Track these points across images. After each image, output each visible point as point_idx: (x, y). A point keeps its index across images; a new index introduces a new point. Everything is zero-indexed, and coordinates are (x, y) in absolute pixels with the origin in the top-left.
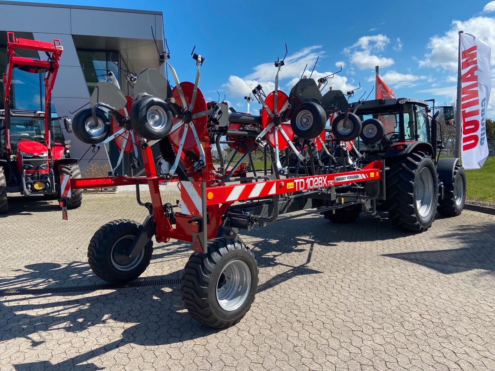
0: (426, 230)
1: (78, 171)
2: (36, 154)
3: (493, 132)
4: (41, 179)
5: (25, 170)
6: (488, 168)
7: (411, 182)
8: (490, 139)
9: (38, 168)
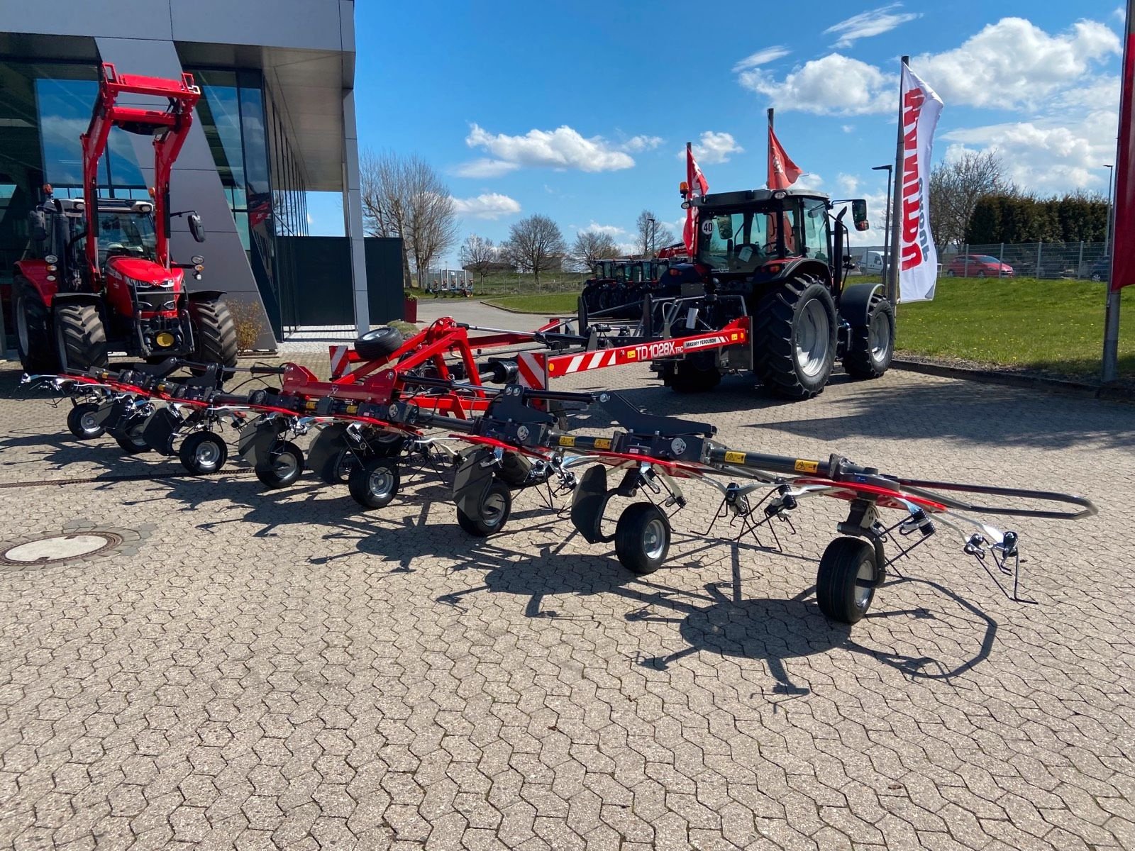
0: (813, 396)
1: (226, 314)
2: (155, 283)
3: (1036, 225)
4: (168, 328)
5: (140, 312)
6: (1005, 301)
7: (788, 321)
8: (1030, 241)
9: (160, 308)
